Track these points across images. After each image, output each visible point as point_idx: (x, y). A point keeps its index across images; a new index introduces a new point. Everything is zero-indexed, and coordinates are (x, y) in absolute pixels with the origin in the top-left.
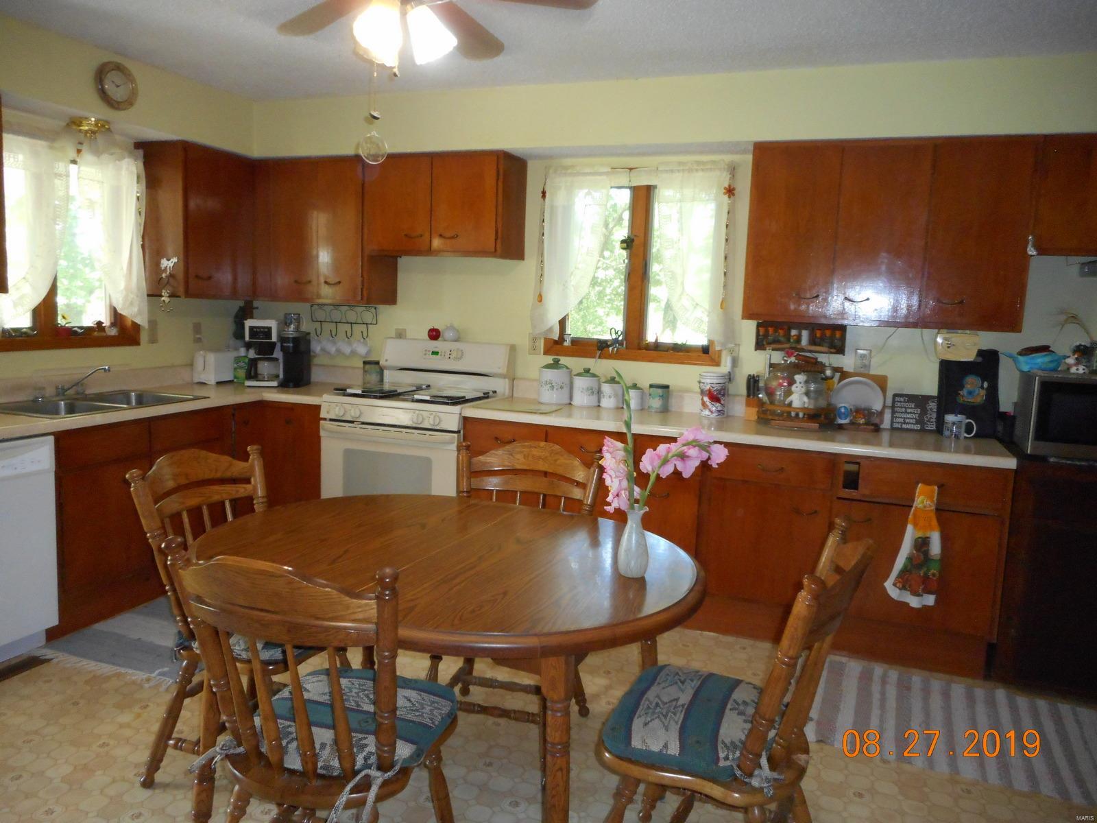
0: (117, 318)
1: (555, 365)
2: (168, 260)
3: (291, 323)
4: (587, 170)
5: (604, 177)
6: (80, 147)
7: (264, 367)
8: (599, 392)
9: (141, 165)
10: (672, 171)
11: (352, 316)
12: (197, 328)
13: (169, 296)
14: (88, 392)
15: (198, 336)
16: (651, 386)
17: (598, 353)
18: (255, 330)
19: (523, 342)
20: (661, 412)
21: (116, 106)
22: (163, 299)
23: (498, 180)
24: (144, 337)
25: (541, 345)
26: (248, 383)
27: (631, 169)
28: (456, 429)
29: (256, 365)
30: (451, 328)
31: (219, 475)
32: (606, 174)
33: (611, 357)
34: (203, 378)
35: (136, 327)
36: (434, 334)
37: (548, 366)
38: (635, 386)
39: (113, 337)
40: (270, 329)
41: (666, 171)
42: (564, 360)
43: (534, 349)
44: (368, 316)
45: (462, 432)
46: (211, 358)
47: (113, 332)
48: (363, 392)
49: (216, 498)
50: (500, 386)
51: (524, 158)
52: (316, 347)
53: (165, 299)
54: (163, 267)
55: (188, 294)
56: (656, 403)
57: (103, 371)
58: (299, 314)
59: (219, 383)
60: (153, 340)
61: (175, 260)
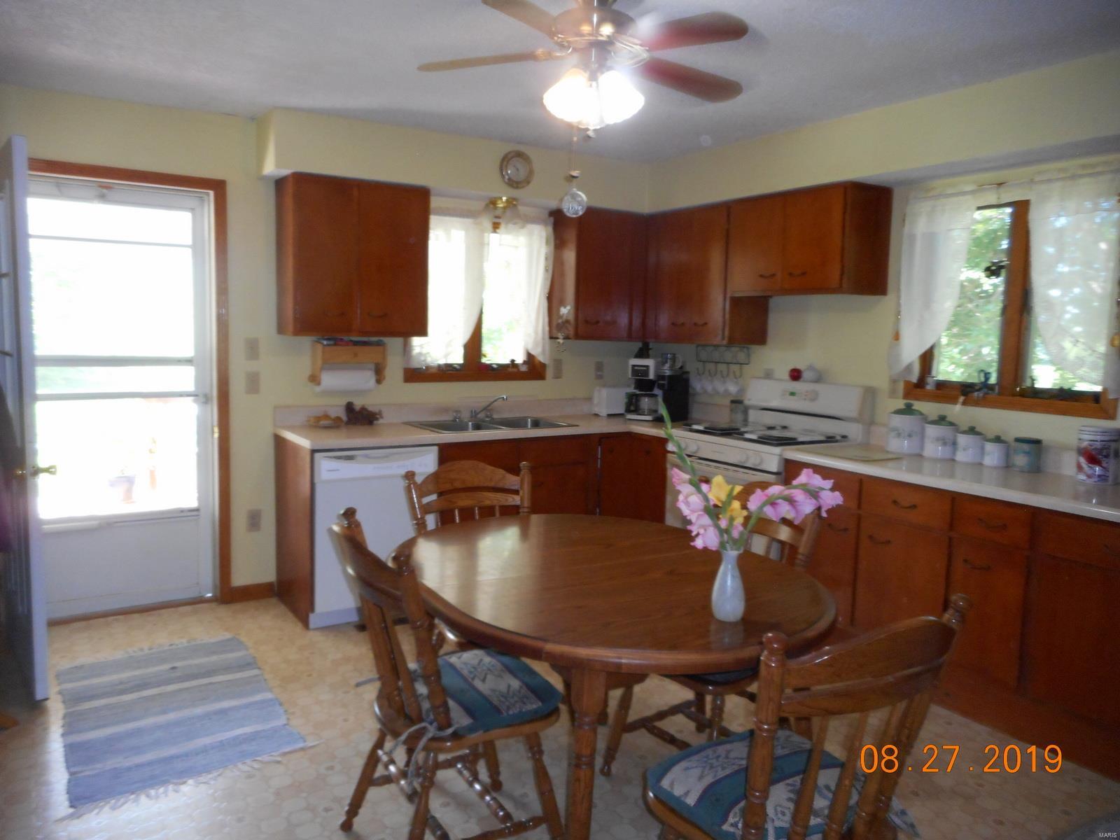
0: (530, 357)
1: (908, 410)
2: (565, 307)
3: (666, 362)
4: (950, 191)
5: (969, 197)
6: (497, 220)
7: (645, 402)
8: (954, 444)
9: (550, 229)
10: (1049, 181)
11: (728, 356)
12: (599, 367)
13: (564, 339)
14: (495, 416)
15: (599, 373)
16: (1018, 440)
17: (962, 399)
18: (636, 368)
19: (882, 383)
20: (1029, 472)
21: (515, 185)
22: (559, 340)
23: (844, 213)
24: (549, 373)
25: (901, 387)
26: (630, 416)
27: (1000, 184)
28: (775, 470)
29: (638, 401)
30: (811, 368)
31: (492, 484)
32: (972, 192)
33: (977, 403)
34: (596, 410)
35: (543, 366)
36: (796, 375)
37: (899, 412)
38: (998, 440)
39: (523, 373)
40: (647, 367)
41: (1042, 182)
42: (918, 405)
43: (893, 393)
44: (741, 356)
45: (784, 474)
46: (605, 392)
47: (524, 369)
48: (706, 428)
49: (488, 503)
50: (854, 431)
51: (888, 186)
52: (697, 385)
53: (561, 341)
54: (561, 313)
55: (578, 336)
56: (1021, 460)
57: (501, 400)
58: (674, 354)
59: (610, 416)
60: (558, 375)
61: (568, 308)
